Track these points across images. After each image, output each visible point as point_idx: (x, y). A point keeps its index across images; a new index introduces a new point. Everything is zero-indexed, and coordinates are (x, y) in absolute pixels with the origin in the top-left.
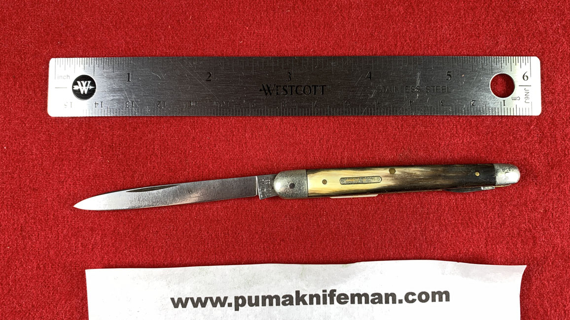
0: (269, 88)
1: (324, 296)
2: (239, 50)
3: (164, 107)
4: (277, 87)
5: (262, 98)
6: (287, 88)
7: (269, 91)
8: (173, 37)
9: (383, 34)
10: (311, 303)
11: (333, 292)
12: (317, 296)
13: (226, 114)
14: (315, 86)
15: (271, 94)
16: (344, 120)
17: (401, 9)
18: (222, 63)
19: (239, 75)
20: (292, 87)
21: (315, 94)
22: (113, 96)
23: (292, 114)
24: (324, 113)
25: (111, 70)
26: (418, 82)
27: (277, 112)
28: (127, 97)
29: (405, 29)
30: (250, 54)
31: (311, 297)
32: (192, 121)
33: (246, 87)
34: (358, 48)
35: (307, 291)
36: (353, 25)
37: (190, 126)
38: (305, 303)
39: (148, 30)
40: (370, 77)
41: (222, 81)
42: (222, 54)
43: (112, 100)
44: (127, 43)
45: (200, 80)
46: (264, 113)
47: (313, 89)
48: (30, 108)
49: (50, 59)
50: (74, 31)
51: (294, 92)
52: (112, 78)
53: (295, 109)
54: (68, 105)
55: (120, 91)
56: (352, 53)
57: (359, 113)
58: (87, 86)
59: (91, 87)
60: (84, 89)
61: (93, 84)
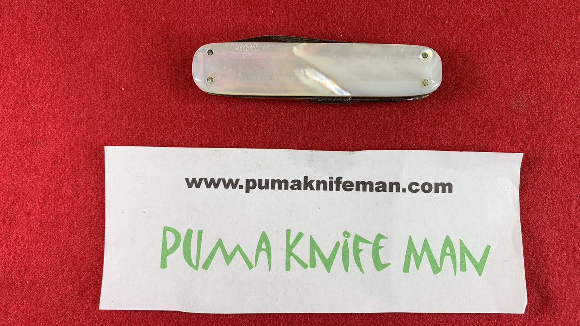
1: (331, 183)
10: (318, 188)
11: (339, 178)
12: (324, 182)
31: (318, 183)
35: (314, 177)
38: (312, 188)
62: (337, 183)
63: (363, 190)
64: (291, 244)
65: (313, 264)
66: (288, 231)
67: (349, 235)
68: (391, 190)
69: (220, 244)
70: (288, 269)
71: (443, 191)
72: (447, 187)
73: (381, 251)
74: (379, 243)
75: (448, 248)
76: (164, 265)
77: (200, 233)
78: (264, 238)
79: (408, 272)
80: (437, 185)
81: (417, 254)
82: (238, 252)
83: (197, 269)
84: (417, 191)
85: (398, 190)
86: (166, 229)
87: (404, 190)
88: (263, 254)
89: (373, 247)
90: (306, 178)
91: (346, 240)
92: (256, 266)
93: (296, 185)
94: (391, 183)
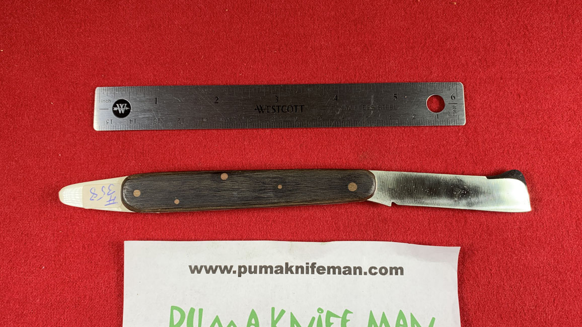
0: (261, 108)
1: (307, 268)
2: (239, 80)
3: (183, 122)
4: (268, 107)
5: (256, 115)
7: (262, 109)
8: (189, 71)
9: (345, 67)
10: (297, 272)
11: (314, 264)
12: (302, 267)
13: (230, 127)
14: (296, 106)
15: (263, 112)
16: (318, 131)
17: (359, 49)
18: (226, 90)
19: (239, 98)
20: (278, 106)
21: (296, 112)
22: (144, 115)
23: (279, 127)
24: (303, 125)
25: (143, 95)
26: (372, 102)
28: (154, 116)
29: (362, 64)
30: (247, 83)
31: (297, 268)
32: (204, 133)
33: (245, 107)
35: (293, 263)
36: (323, 61)
37: (203, 137)
38: (292, 273)
39: (171, 66)
40: (337, 99)
41: (227, 102)
42: (227, 84)
43: (143, 118)
44: (155, 75)
45: (210, 102)
46: (258, 127)
47: (294, 108)
48: (79, 125)
49: (96, 88)
50: (114, 67)
51: (280, 111)
52: (143, 101)
53: (281, 123)
54: (110, 122)
55: (149, 110)
56: (323, 81)
57: (328, 126)
58: (123, 107)
59: (127, 108)
60: (122, 110)
61: (129, 106)
62: (313, 268)
63: (333, 274)
66: (273, 309)
67: (322, 311)
68: (355, 273)
69: (217, 320)
71: (397, 274)
72: (399, 270)
73: (348, 323)
74: (346, 317)
75: (401, 320)
77: (201, 311)
78: (253, 315)
80: (391, 269)
81: (377, 325)
82: (232, 326)
84: (375, 274)
85: (360, 273)
86: (173, 308)
87: (365, 274)
89: (342, 320)
90: (287, 264)
91: (320, 315)
93: (280, 270)
94: (354, 268)
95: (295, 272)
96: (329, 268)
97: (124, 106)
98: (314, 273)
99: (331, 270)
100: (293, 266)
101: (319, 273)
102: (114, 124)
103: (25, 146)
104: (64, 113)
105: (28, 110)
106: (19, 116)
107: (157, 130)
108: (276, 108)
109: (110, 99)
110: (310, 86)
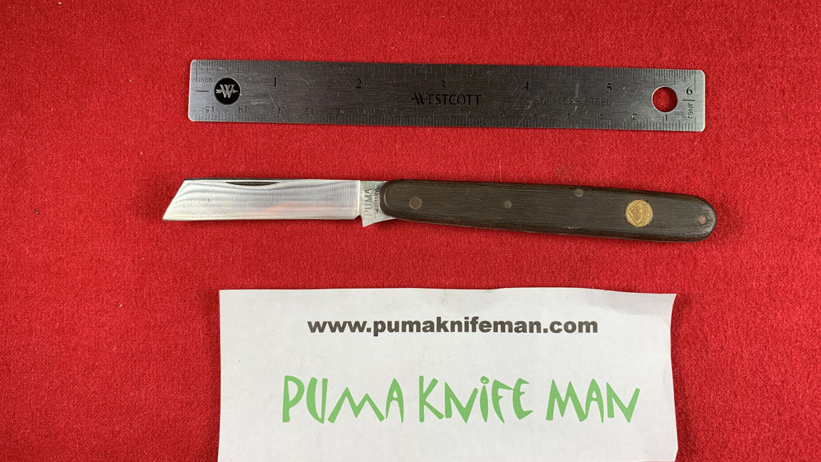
0: (421, 96)
1: (467, 323)
2: (391, 56)
3: (312, 114)
4: (430, 95)
5: (414, 106)
6: (440, 98)
7: (421, 100)
8: (321, 41)
10: (453, 330)
11: (475, 319)
12: (459, 323)
13: (376, 123)
14: (470, 96)
15: (423, 103)
18: (372, 69)
19: (391, 82)
20: (445, 95)
21: (469, 104)
22: (257, 101)
23: (445, 125)
24: (478, 124)
25: (256, 74)
26: (577, 93)
27: (429, 123)
28: (272, 103)
30: (402, 61)
31: (453, 324)
33: (398, 95)
34: (515, 56)
35: (448, 317)
36: (510, 32)
37: (338, 135)
38: (446, 330)
39: (297, 34)
40: (527, 88)
41: (373, 88)
42: (373, 60)
43: (257, 105)
44: (273, 46)
45: (350, 87)
46: (416, 123)
47: (467, 98)
48: (168, 112)
49: (191, 61)
50: (217, 32)
51: (447, 101)
52: (258, 82)
53: (448, 119)
54: (210, 109)
55: (266, 96)
56: (508, 62)
57: (514, 125)
58: (230, 89)
59: (235, 91)
60: (227, 93)
61: (237, 87)
62: (473, 324)
63: (502, 331)
64: (424, 392)
65: (449, 414)
66: (421, 378)
67: (487, 381)
68: (531, 331)
69: (347, 393)
70: (422, 419)
71: (588, 331)
72: (591, 326)
73: (522, 397)
74: (519, 389)
75: (594, 392)
76: (286, 418)
77: (325, 381)
78: (395, 386)
79: (552, 419)
80: (581, 324)
81: (561, 400)
82: (367, 402)
83: (323, 422)
84: (559, 331)
85: (539, 331)
86: (287, 378)
87: (546, 331)
88: (394, 404)
89: (514, 393)
90: (439, 319)
91: (484, 387)
92: (387, 417)
93: (429, 327)
94: (531, 323)
95: (449, 329)
96: (496, 324)
97: (231, 87)
98: (475, 331)
99: (499, 326)
100: (446, 322)
101: (482, 330)
102: (217, 113)
103: (93, 140)
104: (146, 94)
105: (97, 89)
106: (86, 98)
107: (275, 124)
108: (441, 98)
109: (211, 76)
110: (491, 67)
